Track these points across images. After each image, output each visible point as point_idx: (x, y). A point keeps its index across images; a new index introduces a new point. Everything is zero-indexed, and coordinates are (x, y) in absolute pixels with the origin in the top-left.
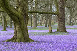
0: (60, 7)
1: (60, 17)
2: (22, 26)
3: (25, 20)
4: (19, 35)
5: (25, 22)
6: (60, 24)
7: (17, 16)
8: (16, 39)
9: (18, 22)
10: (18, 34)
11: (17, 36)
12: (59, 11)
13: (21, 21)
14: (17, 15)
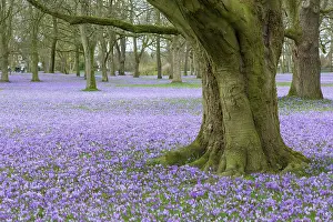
0: (306, 9)
1: (305, 44)
2: (255, 78)
3: (268, 45)
4: (239, 131)
5: (269, 57)
6: (302, 70)
7: (232, 24)
8: (220, 149)
9: (236, 59)
10: (228, 125)
11: (222, 133)
12: (302, 24)
13: (251, 54)
14: (235, 19)
